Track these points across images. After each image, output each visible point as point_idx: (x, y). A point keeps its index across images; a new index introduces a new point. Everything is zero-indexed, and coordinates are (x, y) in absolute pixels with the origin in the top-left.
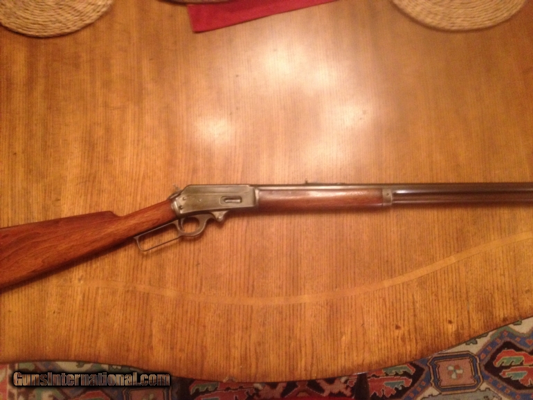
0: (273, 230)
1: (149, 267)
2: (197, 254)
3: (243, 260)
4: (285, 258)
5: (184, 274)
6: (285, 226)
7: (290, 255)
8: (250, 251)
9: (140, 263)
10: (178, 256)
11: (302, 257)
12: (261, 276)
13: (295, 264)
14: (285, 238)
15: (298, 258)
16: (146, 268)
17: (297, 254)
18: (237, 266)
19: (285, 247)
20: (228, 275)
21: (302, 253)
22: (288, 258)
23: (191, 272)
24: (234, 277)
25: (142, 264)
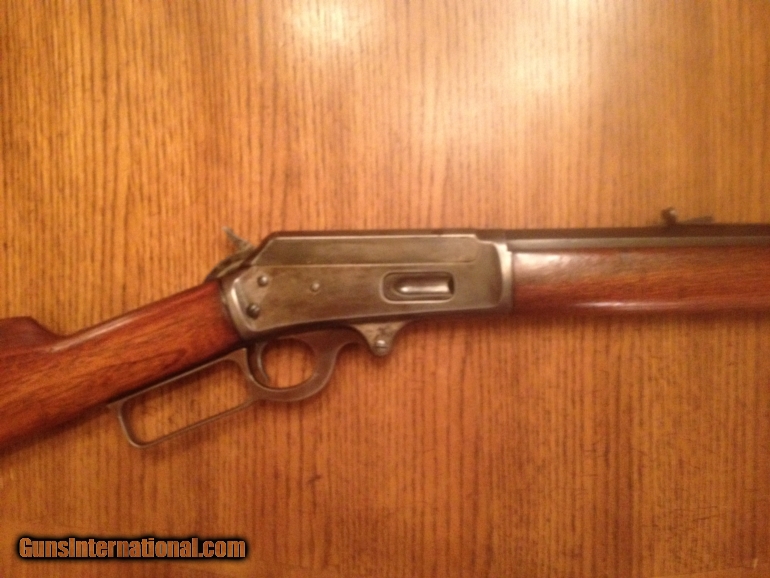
0: (549, 371)
1: (163, 487)
2: (308, 446)
3: (455, 465)
4: (589, 462)
5: (275, 507)
6: (588, 359)
7: (607, 452)
8: (478, 437)
9: (137, 472)
10: (251, 452)
11: (646, 461)
12: (515, 519)
13: (623, 481)
14: (588, 399)
15: (631, 463)
16: (155, 490)
17: (630, 449)
18: (436, 484)
19: (588, 424)
20: (408, 514)
21: (645, 448)
22: (600, 461)
23: (293, 500)
24: (428, 519)
25: (142, 479)
